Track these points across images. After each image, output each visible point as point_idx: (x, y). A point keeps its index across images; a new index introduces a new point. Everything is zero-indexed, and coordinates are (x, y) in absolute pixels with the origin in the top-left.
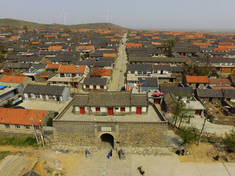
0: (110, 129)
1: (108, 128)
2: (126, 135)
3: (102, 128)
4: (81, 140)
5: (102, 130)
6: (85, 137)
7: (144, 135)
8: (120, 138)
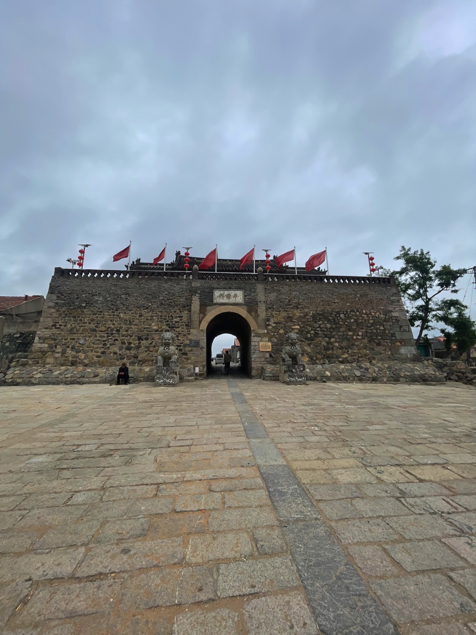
0: (238, 296)
1: (233, 293)
2: (290, 319)
3: (217, 293)
4: (140, 339)
5: (215, 301)
6: (155, 328)
7: (342, 316)
8: (270, 327)
